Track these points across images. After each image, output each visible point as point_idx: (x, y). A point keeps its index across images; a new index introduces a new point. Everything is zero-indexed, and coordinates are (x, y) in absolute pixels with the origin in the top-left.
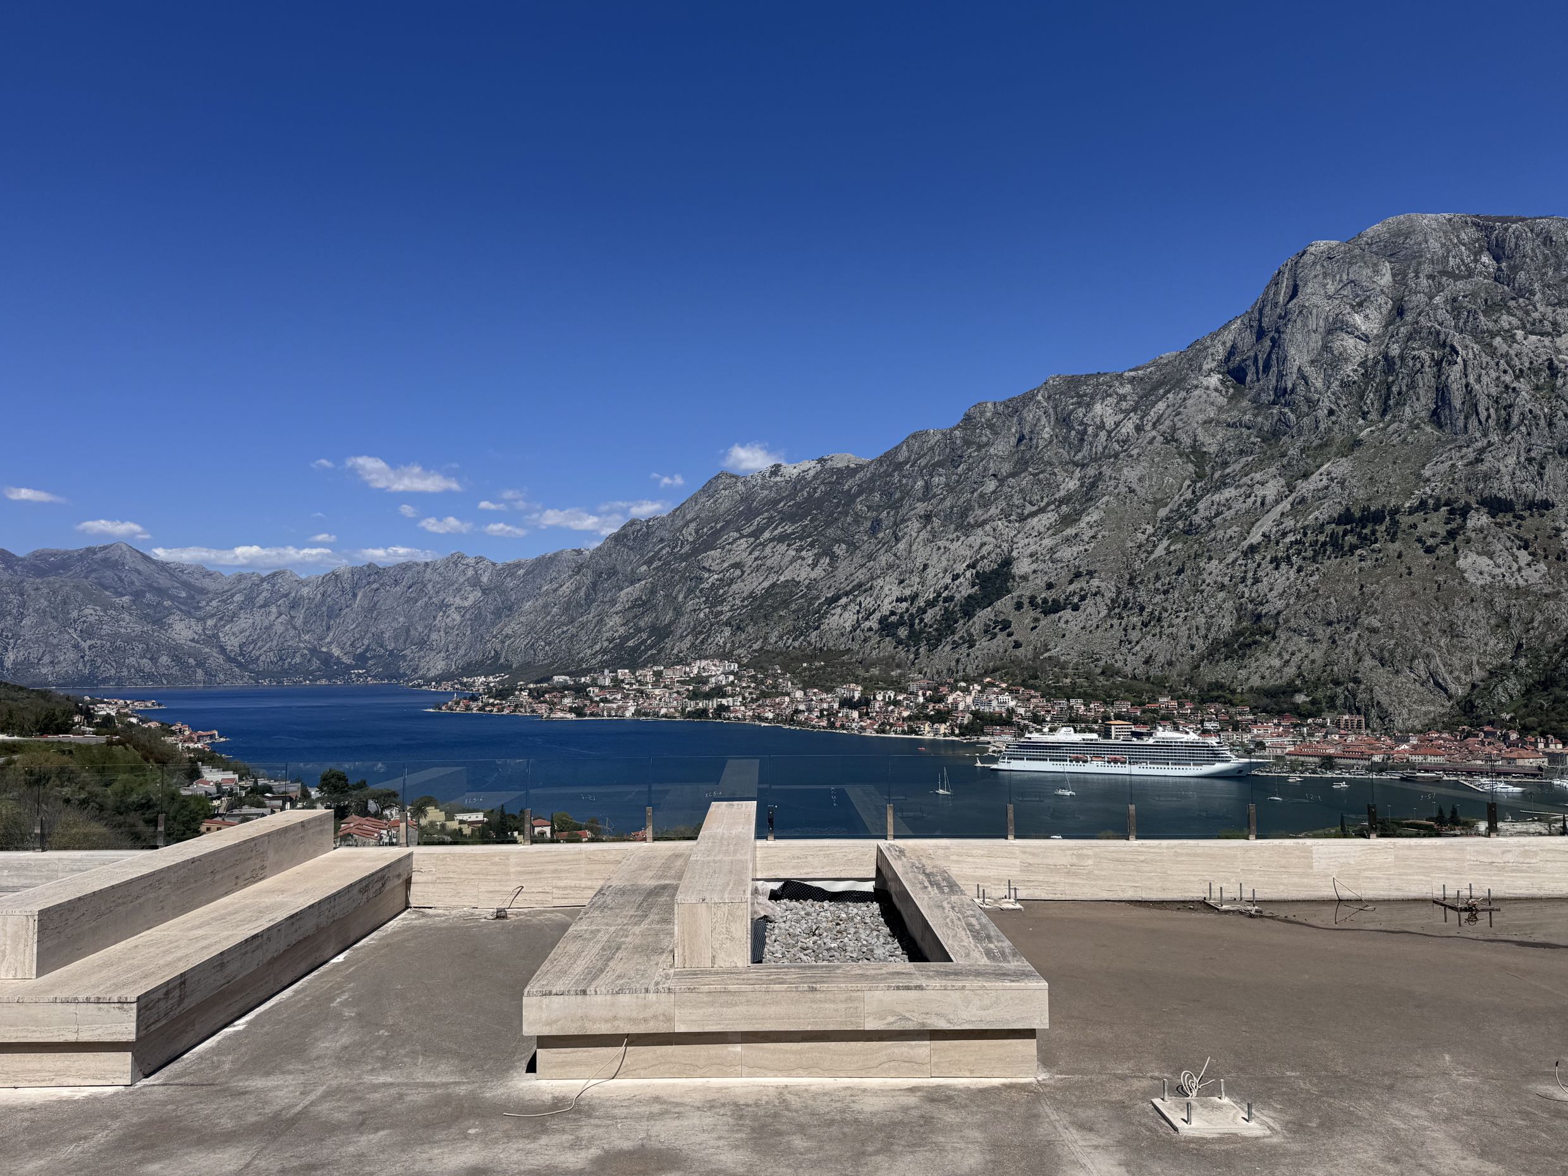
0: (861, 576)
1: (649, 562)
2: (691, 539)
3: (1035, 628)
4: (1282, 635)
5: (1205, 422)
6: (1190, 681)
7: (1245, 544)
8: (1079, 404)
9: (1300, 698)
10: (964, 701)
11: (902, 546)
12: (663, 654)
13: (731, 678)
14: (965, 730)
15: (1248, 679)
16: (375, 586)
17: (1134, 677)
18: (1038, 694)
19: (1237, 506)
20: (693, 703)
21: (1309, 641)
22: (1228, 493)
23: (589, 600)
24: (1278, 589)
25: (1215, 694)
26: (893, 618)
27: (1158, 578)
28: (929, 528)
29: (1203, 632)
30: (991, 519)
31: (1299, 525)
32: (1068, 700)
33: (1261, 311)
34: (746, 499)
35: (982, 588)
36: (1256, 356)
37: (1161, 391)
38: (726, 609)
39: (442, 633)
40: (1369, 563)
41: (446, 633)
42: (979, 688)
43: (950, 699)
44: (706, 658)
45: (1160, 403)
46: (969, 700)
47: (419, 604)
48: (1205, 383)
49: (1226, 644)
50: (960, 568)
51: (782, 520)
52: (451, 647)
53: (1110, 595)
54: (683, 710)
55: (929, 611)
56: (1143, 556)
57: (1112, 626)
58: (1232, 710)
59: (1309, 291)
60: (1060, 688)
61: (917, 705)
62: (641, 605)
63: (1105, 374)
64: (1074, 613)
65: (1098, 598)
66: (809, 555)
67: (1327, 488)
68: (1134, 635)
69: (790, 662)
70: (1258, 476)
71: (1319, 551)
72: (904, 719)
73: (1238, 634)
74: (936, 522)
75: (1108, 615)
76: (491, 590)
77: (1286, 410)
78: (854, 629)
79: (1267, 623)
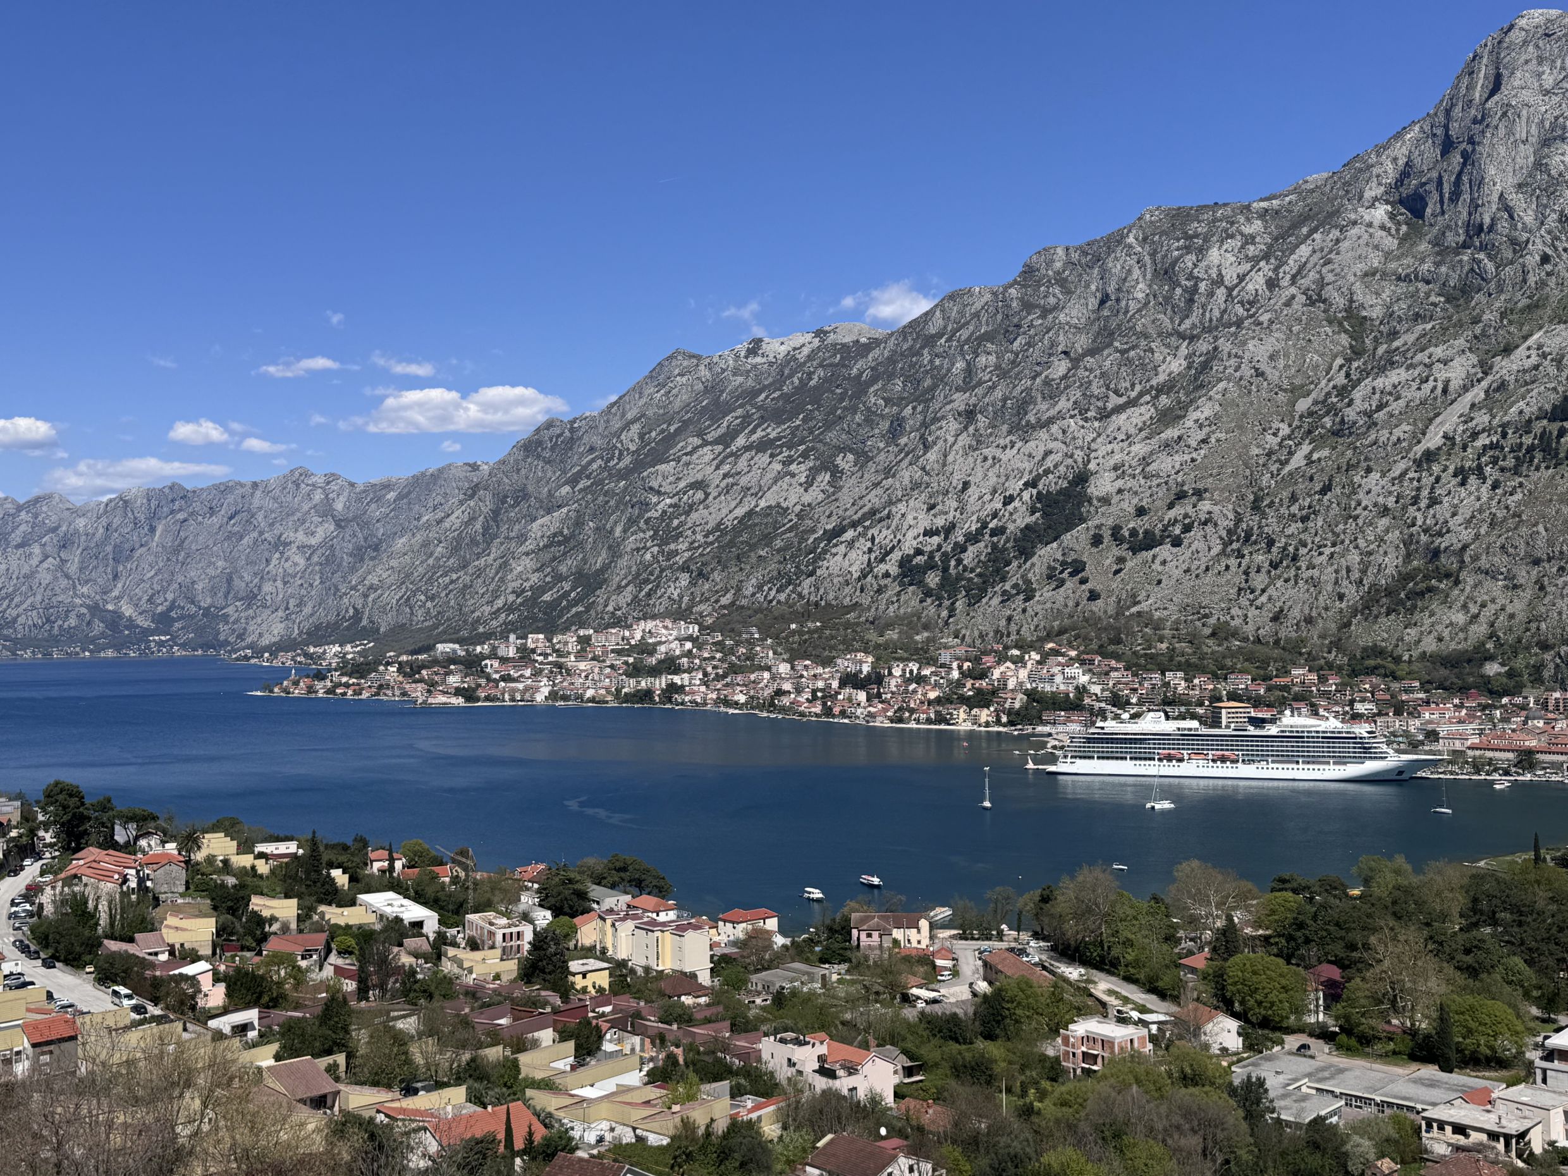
0: (874, 499)
1: (573, 481)
2: (633, 448)
3: (1117, 572)
4: (1469, 579)
5: (1366, 275)
6: (1337, 644)
7: (1419, 450)
8: (1188, 249)
9: (1492, 669)
10: (1015, 676)
11: (932, 456)
12: (592, 612)
13: (688, 645)
14: (1016, 716)
15: (1419, 641)
16: (181, 516)
17: (1258, 640)
18: (1120, 665)
19: (1411, 394)
20: (632, 682)
21: (1506, 587)
22: (1397, 376)
23: (489, 535)
24: (1465, 513)
25: (1371, 662)
26: (920, 559)
27: (1293, 498)
28: (971, 429)
29: (1356, 575)
30: (1060, 416)
31: (1495, 422)
32: (1163, 674)
33: (1448, 112)
34: (713, 388)
35: (1045, 515)
36: (1440, 177)
37: (1305, 230)
38: (682, 546)
39: (279, 584)
41: (285, 583)
42: (1038, 657)
43: (996, 674)
44: (654, 617)
45: (1303, 247)
46: (1023, 674)
47: (245, 541)
48: (1367, 218)
49: (1389, 592)
50: (1015, 486)
51: (763, 419)
52: (292, 603)
53: (1225, 523)
54: (618, 691)
55: (971, 549)
56: (1274, 468)
57: (1227, 567)
58: (1395, 686)
59: (1517, 83)
60: (1152, 657)
61: (950, 682)
62: (563, 542)
63: (1225, 205)
64: (1175, 550)
65: (1209, 528)
66: (801, 470)
67: (1536, 367)
68: (1259, 581)
69: (772, 622)
70: (1439, 352)
71: (1524, 459)
72: (930, 702)
73: (1405, 578)
74: (982, 421)
75: (1223, 552)
76: (347, 521)
77: (1482, 256)
78: (864, 575)
79: (1447, 562)
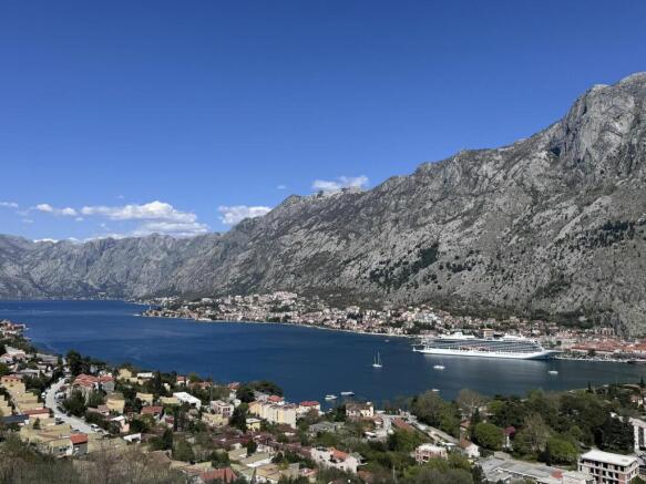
0: (362, 250)
1: (254, 240)
2: (276, 229)
3: (449, 279)
4: (574, 286)
5: (538, 176)
6: (527, 308)
7: (557, 239)
8: (475, 165)
9: (582, 319)
10: (411, 316)
11: (383, 235)
12: (259, 288)
13: (293, 302)
14: (411, 332)
15: (556, 308)
16: (112, 249)
17: (498, 306)
18: (448, 314)
19: (553, 219)
20: (272, 314)
21: (587, 289)
22: (549, 212)
23: (223, 259)
24: (573, 262)
25: (539, 315)
26: (377, 273)
27: (512, 255)
28: (397, 226)
29: (534, 284)
30: (429, 222)
31: (584, 230)
32: (464, 317)
33: (568, 119)
34: (305, 208)
35: (423, 258)
36: (565, 143)
37: (517, 159)
38: (292, 265)
39: (146, 275)
40: (618, 251)
41: (148, 275)
42: (419, 310)
43: (404, 315)
44: (281, 291)
45: (516, 165)
46: (413, 316)
47: (134, 259)
48: (539, 156)
49: (545, 289)
50: (412, 247)
51: (322, 220)
52: (150, 282)
53: (487, 263)
54: (268, 318)
55: (396, 269)
56: (505, 244)
57: (488, 279)
58: (547, 324)
59: (592, 110)
60: (460, 311)
61: (387, 318)
62: (249, 262)
63: (488, 149)
64: (469, 272)
65: (481, 265)
66: (336, 239)
67: (599, 211)
68: (499, 284)
69: (323, 294)
70: (564, 204)
71: (594, 243)
72: (380, 325)
73: (551, 285)
74: (401, 223)
75: (486, 274)
76: (172, 252)
78: (357, 277)
79: (566, 279)
